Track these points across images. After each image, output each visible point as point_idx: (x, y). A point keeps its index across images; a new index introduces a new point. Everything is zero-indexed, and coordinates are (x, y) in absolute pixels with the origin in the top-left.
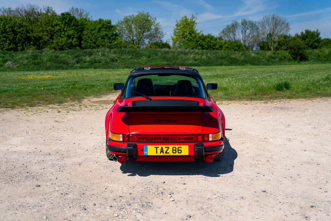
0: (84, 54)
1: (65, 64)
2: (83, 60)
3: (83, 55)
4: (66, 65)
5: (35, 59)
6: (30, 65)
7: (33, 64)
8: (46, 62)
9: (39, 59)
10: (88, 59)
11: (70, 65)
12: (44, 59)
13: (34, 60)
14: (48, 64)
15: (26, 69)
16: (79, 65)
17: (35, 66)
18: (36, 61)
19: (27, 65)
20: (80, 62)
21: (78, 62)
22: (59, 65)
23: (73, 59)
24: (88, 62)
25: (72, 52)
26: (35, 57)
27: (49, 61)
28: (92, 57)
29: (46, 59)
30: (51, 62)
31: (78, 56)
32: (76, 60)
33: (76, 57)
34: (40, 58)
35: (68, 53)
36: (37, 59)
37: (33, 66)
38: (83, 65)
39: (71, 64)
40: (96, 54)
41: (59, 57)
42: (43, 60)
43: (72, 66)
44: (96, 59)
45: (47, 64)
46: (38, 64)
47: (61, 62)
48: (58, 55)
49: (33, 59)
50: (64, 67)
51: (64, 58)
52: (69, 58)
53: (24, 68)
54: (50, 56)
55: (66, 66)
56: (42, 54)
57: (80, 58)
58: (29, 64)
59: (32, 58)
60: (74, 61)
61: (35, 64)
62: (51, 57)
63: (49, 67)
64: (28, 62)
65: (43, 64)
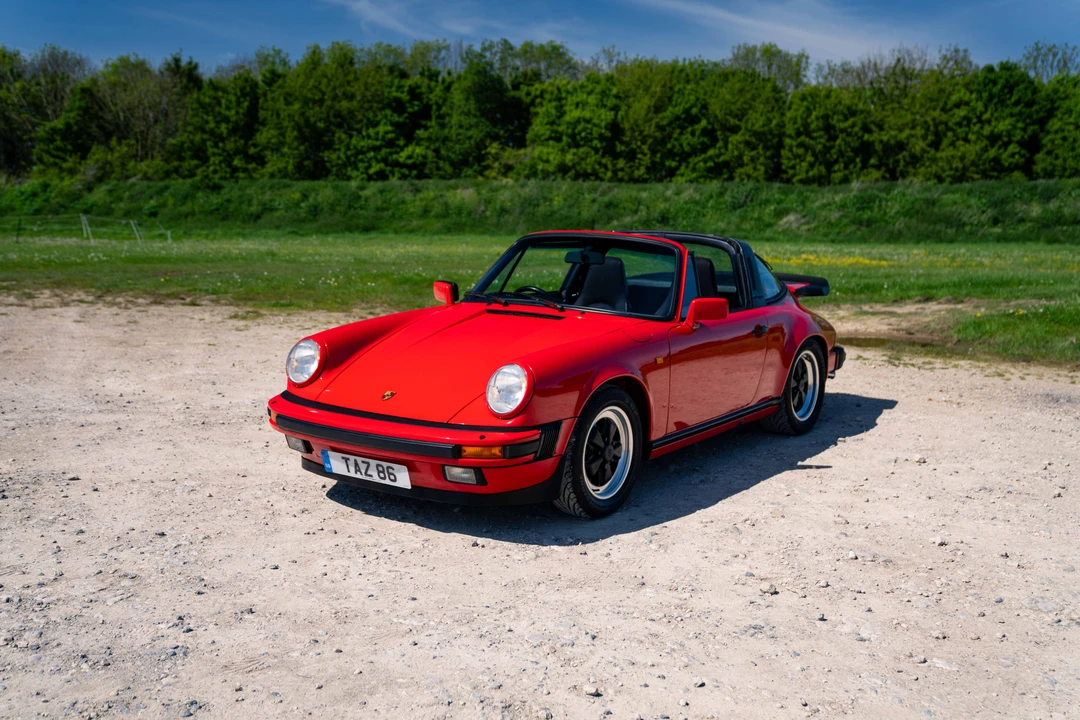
0: (1026, 195)
1: (952, 227)
2: (1016, 214)
3: (1020, 198)
4: (954, 230)
5: (863, 209)
6: (845, 226)
7: (853, 222)
8: (893, 218)
9: (876, 209)
10: (1036, 210)
11: (967, 229)
12: (892, 207)
13: (861, 212)
14: (897, 225)
15: (831, 237)
16: (998, 230)
17: (859, 229)
18: (866, 215)
19: (837, 225)
20: (1003, 222)
21: (995, 221)
22: (931, 227)
23: (983, 212)
24: (1031, 221)
25: (984, 189)
26: (864, 202)
27: (905, 216)
28: (1053, 205)
29: (897, 207)
30: (911, 217)
31: (1003, 202)
32: (990, 212)
33: (994, 205)
34: (880, 206)
35: (970, 193)
36: (872, 210)
37: (854, 228)
38: (1014, 229)
39: (971, 224)
40: (1070, 194)
41: (938, 204)
42: (885, 213)
43: (971, 233)
44: (1066, 211)
45: (894, 225)
46: (869, 223)
47: (940, 221)
48: (936, 196)
49: (858, 209)
50: (946, 234)
51: (954, 208)
52: (969, 207)
53: (826, 235)
54: (912, 199)
55: (951, 231)
56: (888, 194)
57: (1008, 207)
58: (845, 221)
59: (858, 205)
60: (984, 218)
61: (861, 223)
62: (913, 203)
63: (900, 233)
64: (840, 218)
65: (883, 224)
